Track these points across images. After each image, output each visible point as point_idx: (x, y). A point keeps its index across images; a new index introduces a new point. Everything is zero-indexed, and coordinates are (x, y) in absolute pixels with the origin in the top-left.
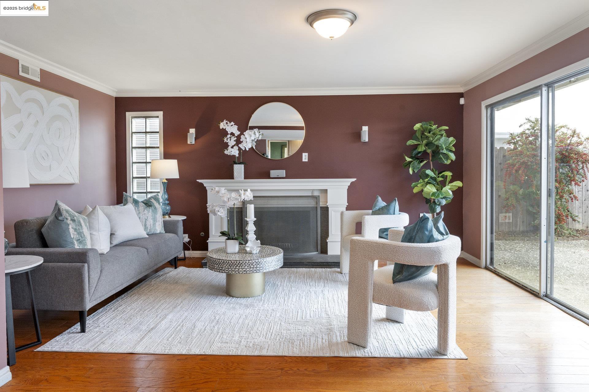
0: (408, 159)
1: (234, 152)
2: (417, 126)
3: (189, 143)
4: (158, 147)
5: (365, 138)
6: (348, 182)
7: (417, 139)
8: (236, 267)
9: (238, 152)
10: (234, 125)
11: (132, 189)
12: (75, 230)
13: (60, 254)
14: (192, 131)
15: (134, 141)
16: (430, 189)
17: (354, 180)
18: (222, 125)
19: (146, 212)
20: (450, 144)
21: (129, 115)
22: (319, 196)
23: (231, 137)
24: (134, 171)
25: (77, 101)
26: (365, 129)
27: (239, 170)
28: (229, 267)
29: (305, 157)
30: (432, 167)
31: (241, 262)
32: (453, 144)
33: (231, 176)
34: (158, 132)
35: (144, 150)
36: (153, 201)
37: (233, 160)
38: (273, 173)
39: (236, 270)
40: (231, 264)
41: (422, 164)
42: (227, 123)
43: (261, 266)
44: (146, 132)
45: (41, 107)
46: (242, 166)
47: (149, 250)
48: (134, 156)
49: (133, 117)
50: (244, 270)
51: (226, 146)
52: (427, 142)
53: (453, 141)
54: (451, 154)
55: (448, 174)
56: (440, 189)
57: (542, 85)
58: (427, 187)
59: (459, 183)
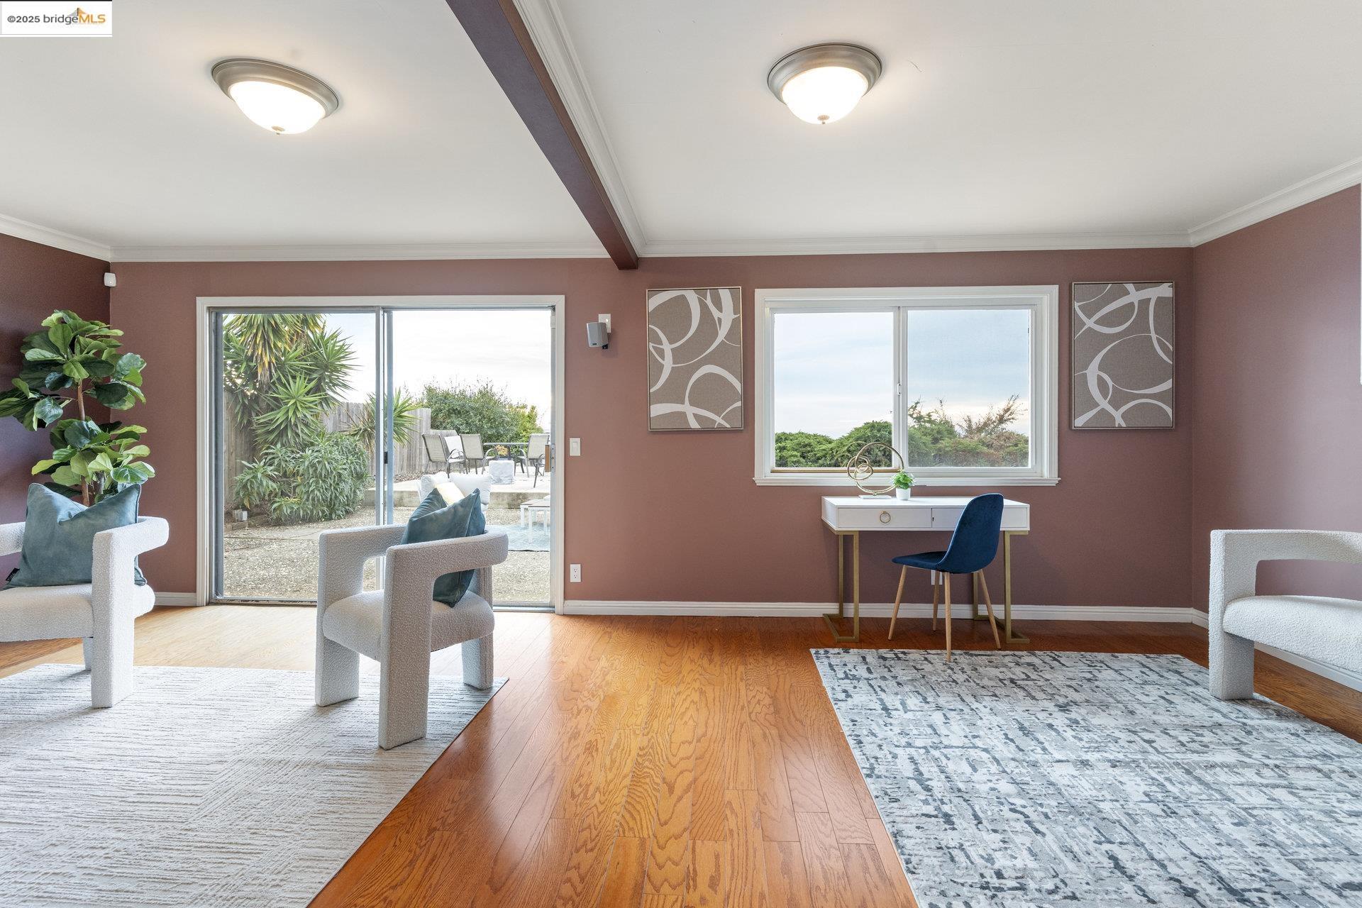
0: (30, 395)
16: (103, 463)
30: (84, 415)
32: (141, 369)
41: (62, 407)
52: (87, 359)
53: (143, 364)
54: (137, 390)
55: (141, 430)
56: (116, 464)
57: (378, 306)
58: (99, 458)
59: (143, 450)
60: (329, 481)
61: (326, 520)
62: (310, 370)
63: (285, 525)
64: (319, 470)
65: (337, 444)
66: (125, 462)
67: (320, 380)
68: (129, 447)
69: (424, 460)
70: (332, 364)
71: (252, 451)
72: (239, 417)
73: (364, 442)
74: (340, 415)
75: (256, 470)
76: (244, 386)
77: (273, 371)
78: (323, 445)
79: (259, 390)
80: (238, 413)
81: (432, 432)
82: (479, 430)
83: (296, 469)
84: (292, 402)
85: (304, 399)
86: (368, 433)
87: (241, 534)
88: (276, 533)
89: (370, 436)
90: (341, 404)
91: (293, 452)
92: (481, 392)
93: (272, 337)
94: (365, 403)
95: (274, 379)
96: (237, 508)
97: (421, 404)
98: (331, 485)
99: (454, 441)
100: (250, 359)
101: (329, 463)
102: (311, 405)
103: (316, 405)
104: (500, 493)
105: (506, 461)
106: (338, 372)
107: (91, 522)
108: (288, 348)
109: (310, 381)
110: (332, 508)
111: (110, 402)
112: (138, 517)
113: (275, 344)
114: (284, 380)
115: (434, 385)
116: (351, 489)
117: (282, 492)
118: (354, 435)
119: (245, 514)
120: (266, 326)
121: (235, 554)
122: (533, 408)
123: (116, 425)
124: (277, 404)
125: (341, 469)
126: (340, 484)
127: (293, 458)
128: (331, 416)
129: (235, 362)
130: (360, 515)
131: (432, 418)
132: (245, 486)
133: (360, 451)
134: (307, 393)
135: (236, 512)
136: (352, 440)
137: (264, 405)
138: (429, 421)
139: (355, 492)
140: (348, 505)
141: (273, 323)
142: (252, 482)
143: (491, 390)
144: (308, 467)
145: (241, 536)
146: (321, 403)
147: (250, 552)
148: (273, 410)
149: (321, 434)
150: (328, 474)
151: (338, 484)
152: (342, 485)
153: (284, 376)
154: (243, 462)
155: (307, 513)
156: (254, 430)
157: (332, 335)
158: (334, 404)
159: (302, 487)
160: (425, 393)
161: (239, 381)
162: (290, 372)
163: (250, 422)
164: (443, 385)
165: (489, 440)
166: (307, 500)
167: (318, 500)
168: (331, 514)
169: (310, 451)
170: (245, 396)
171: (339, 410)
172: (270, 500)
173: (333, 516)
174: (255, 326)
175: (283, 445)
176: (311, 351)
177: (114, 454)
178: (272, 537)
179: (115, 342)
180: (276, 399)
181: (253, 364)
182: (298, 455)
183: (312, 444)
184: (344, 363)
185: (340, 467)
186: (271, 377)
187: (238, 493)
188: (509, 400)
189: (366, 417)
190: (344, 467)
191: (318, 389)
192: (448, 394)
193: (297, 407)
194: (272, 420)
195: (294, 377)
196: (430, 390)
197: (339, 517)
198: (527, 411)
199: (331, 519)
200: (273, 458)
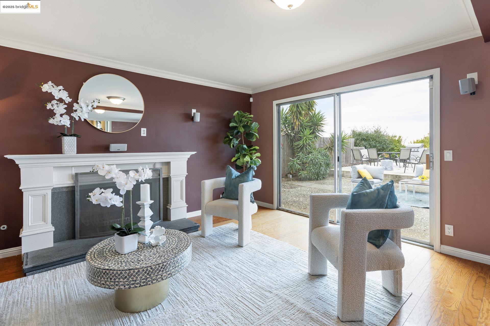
0: (230, 137)
1: (66, 121)
5: (198, 118)
6: (187, 155)
7: (235, 122)
8: (158, 273)
9: (69, 122)
10: (63, 90)
16: (248, 159)
18: (46, 88)
22: (161, 168)
23: (58, 104)
28: (148, 276)
29: (144, 132)
30: (244, 143)
31: (165, 264)
32: (258, 127)
37: (61, 131)
38: (113, 147)
39: (159, 276)
40: (151, 270)
41: (238, 141)
42: (53, 86)
46: (75, 138)
50: (168, 273)
52: (244, 125)
53: (258, 125)
54: (257, 134)
55: (257, 148)
56: (251, 159)
57: (335, 93)
58: (246, 157)
59: (258, 154)
60: (317, 166)
61: (316, 180)
62: (311, 126)
63: (303, 180)
64: (314, 162)
65: (320, 152)
66: (254, 159)
67: (314, 129)
68: (255, 153)
69: (352, 158)
70: (318, 123)
71: (293, 154)
72: (289, 143)
73: (329, 152)
74: (321, 142)
75: (294, 161)
76: (291, 133)
77: (299, 127)
78: (315, 153)
79: (295, 134)
80: (289, 142)
81: (355, 148)
82: (375, 147)
83: (306, 161)
84: (305, 137)
85: (309, 136)
86: (331, 148)
87: (290, 182)
88: (300, 183)
89: (331, 149)
90: (321, 138)
91: (305, 155)
92: (375, 131)
93: (299, 115)
94: (329, 137)
95: (300, 130)
96: (289, 174)
97: (350, 137)
98: (318, 167)
99: (364, 152)
100: (292, 124)
101: (317, 159)
102: (311, 138)
103: (313, 138)
104: (387, 174)
105: (389, 160)
106: (320, 126)
107: (240, 179)
108: (304, 119)
109: (311, 130)
110: (318, 177)
111: (249, 139)
112: (253, 178)
113: (300, 118)
114: (302, 130)
115: (355, 130)
116: (325, 169)
117: (302, 169)
118: (326, 149)
119: (291, 176)
120: (297, 112)
121: (287, 190)
122: (400, 137)
123: (251, 146)
124: (301, 138)
125: (321, 162)
126: (321, 167)
127: (305, 157)
128: (318, 142)
129: (288, 125)
130: (328, 179)
131: (355, 142)
132: (291, 166)
133: (328, 155)
134: (310, 134)
135: (288, 175)
136: (325, 151)
137: (296, 139)
138: (354, 143)
139: (326, 170)
140: (324, 175)
141: (299, 110)
142: (293, 165)
143: (380, 130)
144: (310, 161)
145: (290, 183)
146: (314, 138)
147: (292, 190)
148: (299, 141)
149: (314, 149)
150: (317, 163)
151: (320, 167)
152: (321, 168)
153: (302, 129)
154: (290, 158)
155: (310, 177)
156: (294, 148)
157: (318, 113)
158: (318, 138)
159: (308, 168)
160: (352, 133)
161: (289, 131)
162: (304, 127)
163: (292, 145)
164: (359, 129)
165: (380, 151)
166: (310, 172)
167: (313, 172)
168: (318, 178)
169: (311, 155)
170: (291, 136)
171: (321, 140)
172: (298, 172)
173: (319, 179)
174: (294, 112)
175: (302, 153)
176: (311, 119)
177: (251, 156)
178: (299, 185)
179: (251, 119)
180: (300, 137)
181: (293, 125)
182: (307, 156)
183: (312, 152)
184: (322, 122)
185: (321, 161)
186: (299, 129)
187: (289, 169)
188: (388, 134)
189: (330, 142)
190: (322, 161)
191: (313, 133)
192: (361, 133)
193: (306, 139)
194: (299, 144)
195: (306, 129)
196: (353, 131)
197: (321, 179)
198: (397, 139)
199: (318, 180)
200: (300, 157)
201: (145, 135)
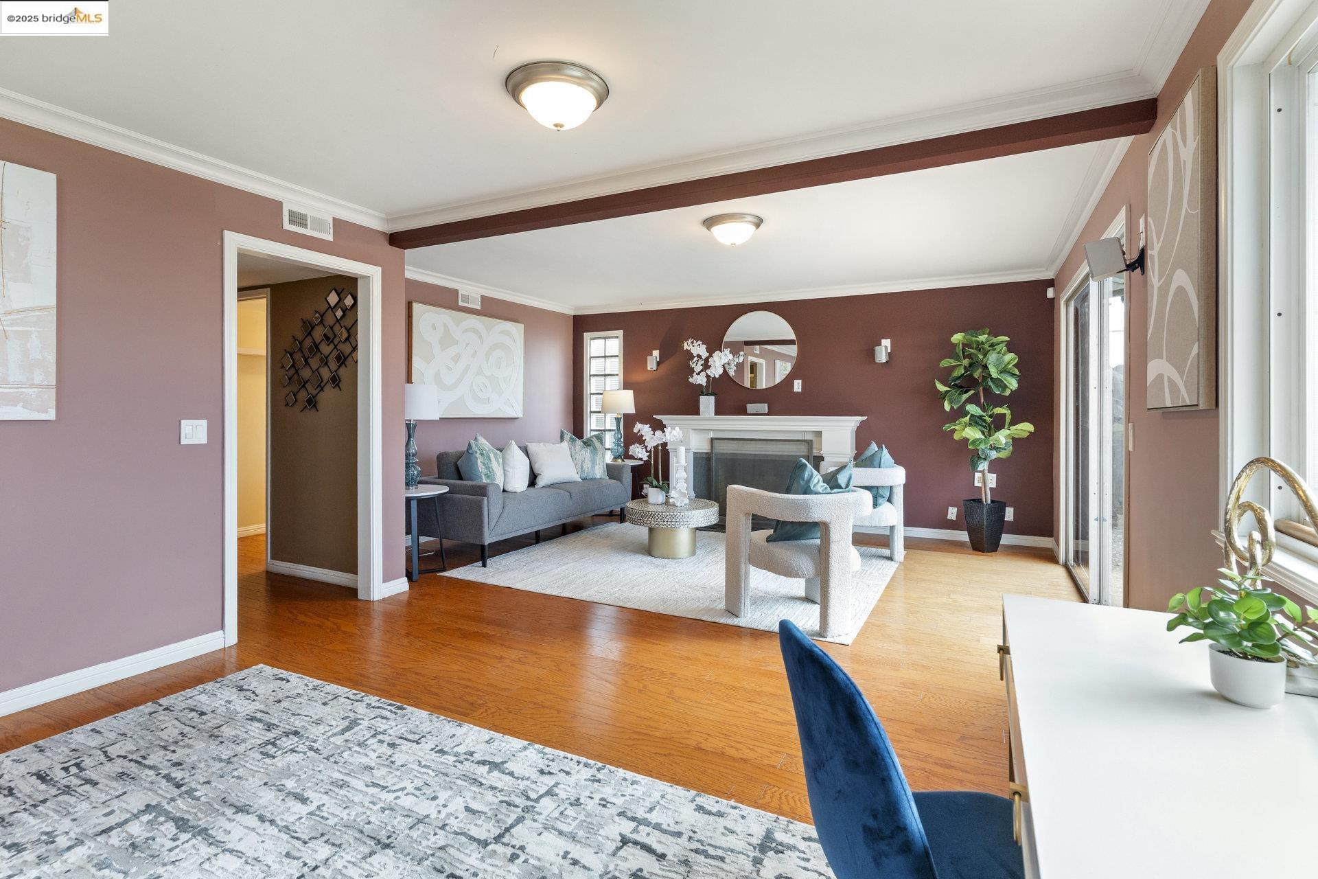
0: (941, 388)
1: (700, 379)
2: (957, 338)
3: (649, 369)
4: (617, 375)
5: (882, 355)
6: (856, 420)
7: (957, 358)
9: (705, 380)
10: (702, 344)
11: (589, 425)
12: (484, 464)
13: (466, 486)
14: (656, 353)
15: (593, 366)
16: (972, 434)
17: (864, 418)
18: (686, 346)
19: (583, 452)
20: (1009, 363)
21: (587, 336)
22: (811, 441)
23: (698, 361)
24: (592, 404)
25: (523, 325)
26: (886, 343)
27: (707, 403)
29: (798, 386)
30: (982, 401)
31: (653, 513)
32: (1013, 364)
33: (696, 412)
34: (617, 356)
35: (603, 378)
36: (594, 440)
37: (699, 391)
38: (751, 407)
41: (965, 397)
42: (692, 343)
43: (677, 520)
44: (605, 357)
45: (481, 337)
46: (712, 399)
47: (573, 495)
48: (592, 386)
49: (591, 339)
51: (691, 371)
59: (1027, 426)
201: (800, 390)
